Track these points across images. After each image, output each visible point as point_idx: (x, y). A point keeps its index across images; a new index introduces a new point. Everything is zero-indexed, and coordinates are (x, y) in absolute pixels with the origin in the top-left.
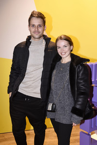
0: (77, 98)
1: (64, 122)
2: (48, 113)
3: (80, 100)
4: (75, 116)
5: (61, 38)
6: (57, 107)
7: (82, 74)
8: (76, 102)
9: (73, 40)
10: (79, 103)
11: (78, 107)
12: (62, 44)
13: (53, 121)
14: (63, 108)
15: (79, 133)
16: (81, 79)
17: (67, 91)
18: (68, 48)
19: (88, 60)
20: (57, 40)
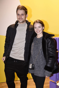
0: (48, 60)
1: (40, 75)
2: (29, 70)
3: (50, 61)
4: (47, 71)
5: (37, 22)
8: (47, 62)
10: (50, 63)
12: (38, 25)
13: (33, 75)
14: (39, 67)
15: (49, 82)
16: (50, 48)
18: (41, 28)
20: (34, 23)
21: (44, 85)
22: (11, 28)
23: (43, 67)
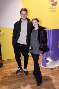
0: (41, 44)
1: (36, 53)
2: (29, 50)
3: (42, 44)
4: (40, 51)
5: (34, 19)
6: (33, 48)
7: (43, 34)
8: (41, 45)
9: (39, 20)
10: (42, 46)
11: (41, 47)
12: (34, 21)
13: (31, 53)
14: (36, 48)
16: (42, 36)
17: (37, 41)
18: (37, 23)
19: (46, 28)
20: (32, 20)
21: (39, 60)
22: (17, 24)
23: (38, 48)
